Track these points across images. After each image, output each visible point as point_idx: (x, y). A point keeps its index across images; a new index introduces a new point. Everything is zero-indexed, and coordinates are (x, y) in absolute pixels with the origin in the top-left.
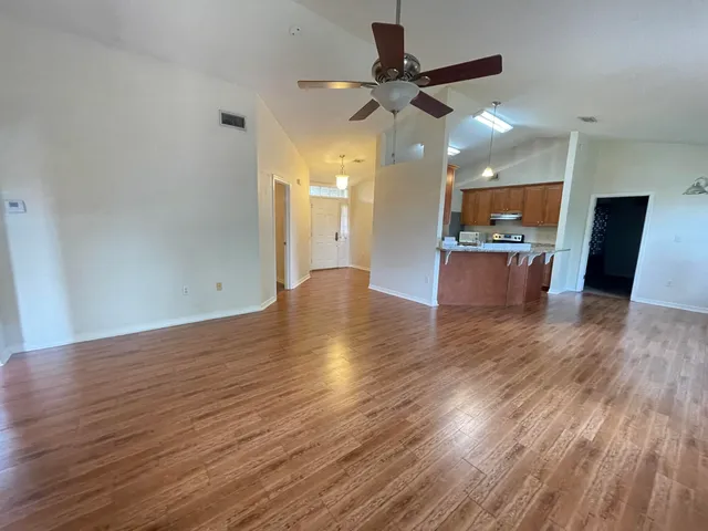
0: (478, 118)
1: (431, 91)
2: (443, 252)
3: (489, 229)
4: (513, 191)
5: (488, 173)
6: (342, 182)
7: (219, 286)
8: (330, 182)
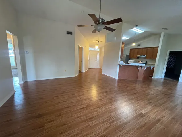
0: (133, 30)
1: (109, 26)
2: (120, 65)
3: (137, 60)
4: (144, 49)
5: (134, 44)
6: (97, 47)
7: (65, 71)
8: (94, 47)
